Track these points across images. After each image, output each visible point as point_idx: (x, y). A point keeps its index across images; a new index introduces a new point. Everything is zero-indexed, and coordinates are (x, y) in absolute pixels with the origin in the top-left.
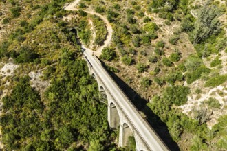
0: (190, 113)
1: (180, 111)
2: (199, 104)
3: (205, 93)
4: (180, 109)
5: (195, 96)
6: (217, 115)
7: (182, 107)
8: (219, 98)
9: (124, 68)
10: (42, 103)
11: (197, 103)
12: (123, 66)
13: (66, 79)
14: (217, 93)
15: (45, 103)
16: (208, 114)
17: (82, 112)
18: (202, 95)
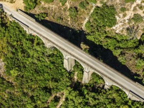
0: (122, 31)
1: (114, 32)
2: (127, 21)
3: (128, 10)
4: (113, 30)
5: (121, 15)
6: (142, 26)
7: (114, 28)
8: (140, 12)
9: (49, 8)
10: (8, 82)
11: (125, 20)
12: (46, 6)
13: (14, 50)
14: (137, 8)
15: (10, 81)
16: (135, 28)
17: (42, 72)
18: (127, 12)
